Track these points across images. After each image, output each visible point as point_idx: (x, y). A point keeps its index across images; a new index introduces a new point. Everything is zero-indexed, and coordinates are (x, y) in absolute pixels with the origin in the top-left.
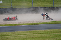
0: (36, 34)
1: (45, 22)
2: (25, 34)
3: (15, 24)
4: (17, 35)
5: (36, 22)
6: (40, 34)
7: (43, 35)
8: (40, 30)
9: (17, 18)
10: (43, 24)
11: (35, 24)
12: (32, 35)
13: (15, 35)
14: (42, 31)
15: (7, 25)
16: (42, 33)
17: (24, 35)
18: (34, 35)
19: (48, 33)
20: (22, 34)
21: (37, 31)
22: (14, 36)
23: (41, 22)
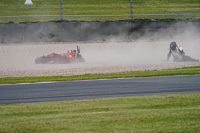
0: (144, 107)
1: (173, 67)
2: (107, 109)
3: (75, 74)
4: (80, 111)
5: (142, 69)
6: (157, 107)
7: (167, 112)
8: (155, 96)
9: (79, 56)
10: (167, 75)
11: (138, 75)
12: (130, 111)
13: (75, 111)
14: (162, 98)
15: (47, 78)
16: (164, 106)
17: (103, 112)
18: (136, 110)
19: (181, 105)
20: (97, 110)
21: (147, 97)
22: (71, 115)
23: (160, 69)
